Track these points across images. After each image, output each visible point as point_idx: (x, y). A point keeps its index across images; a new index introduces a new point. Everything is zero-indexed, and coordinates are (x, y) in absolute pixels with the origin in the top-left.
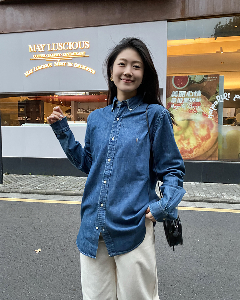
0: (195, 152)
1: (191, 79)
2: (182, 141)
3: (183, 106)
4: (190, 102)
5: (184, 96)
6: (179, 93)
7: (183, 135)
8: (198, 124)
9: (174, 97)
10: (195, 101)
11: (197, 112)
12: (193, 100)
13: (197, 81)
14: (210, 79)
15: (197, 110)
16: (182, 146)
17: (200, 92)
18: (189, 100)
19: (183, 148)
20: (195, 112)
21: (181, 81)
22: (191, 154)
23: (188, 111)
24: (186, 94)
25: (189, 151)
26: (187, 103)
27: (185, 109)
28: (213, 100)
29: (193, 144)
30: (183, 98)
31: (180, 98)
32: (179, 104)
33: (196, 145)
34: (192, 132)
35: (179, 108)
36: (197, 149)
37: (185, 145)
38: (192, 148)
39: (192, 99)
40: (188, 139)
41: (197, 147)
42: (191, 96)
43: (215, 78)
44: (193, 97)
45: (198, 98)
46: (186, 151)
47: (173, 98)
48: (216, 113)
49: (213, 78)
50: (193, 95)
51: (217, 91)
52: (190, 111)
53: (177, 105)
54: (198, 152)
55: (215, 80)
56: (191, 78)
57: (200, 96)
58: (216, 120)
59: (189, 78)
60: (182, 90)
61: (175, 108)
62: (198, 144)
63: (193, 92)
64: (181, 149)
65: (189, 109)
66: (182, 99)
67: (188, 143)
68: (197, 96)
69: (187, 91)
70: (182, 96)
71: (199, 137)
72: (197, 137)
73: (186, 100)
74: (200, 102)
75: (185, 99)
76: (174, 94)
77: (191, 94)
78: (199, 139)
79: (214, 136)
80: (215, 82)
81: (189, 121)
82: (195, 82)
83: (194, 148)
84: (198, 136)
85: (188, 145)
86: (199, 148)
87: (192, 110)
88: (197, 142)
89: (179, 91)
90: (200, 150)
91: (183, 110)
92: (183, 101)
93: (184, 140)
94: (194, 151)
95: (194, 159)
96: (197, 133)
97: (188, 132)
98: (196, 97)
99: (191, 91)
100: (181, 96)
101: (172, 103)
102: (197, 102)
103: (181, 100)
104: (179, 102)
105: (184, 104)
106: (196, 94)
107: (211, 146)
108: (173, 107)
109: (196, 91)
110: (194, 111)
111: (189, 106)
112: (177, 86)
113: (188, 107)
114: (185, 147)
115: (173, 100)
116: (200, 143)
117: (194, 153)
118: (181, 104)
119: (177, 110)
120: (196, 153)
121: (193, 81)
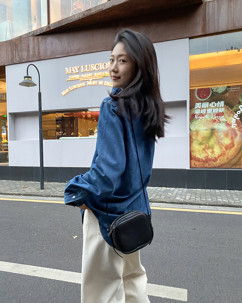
0: (220, 160)
1: (214, 91)
2: (206, 150)
3: (207, 116)
4: (213, 112)
5: (208, 107)
6: (203, 104)
7: (207, 144)
8: (222, 133)
9: (198, 108)
10: (218, 112)
11: (220, 122)
12: (216, 111)
13: (219, 92)
14: (232, 90)
15: (220, 120)
16: (206, 154)
17: (222, 102)
18: (213, 110)
19: (207, 157)
20: (219, 122)
21: (204, 93)
22: (216, 163)
23: (212, 121)
24: (209, 105)
25: (213, 160)
26: (210, 114)
27: (209, 119)
28: (236, 109)
29: (217, 153)
30: (206, 108)
31: (203, 109)
32: (202, 115)
33: (220, 154)
34: (216, 142)
35: (203, 118)
36: (221, 157)
37: (210, 154)
38: (216, 156)
39: (216, 109)
40: (213, 148)
41: (221, 155)
42: (214, 107)
43: (237, 88)
44: (216, 108)
45: (221, 108)
46: (210, 160)
47: (196, 109)
48: (239, 122)
49: (236, 88)
50: (216, 106)
51: (240, 101)
52: (213, 121)
53: (201, 116)
54: (223, 161)
55: (238, 90)
56: (213, 89)
57: (223, 106)
58: (240, 129)
59: (212, 90)
60: (205, 101)
61: (198, 119)
62: (222, 152)
63: (216, 103)
64: (206, 157)
65: (213, 119)
66: (206, 110)
67: (213, 152)
68: (220, 106)
69: (210, 102)
70: (206, 107)
71: (223, 146)
72: (221, 146)
73: (209, 111)
74: (223, 112)
75: (208, 109)
76: (198, 105)
77: (214, 105)
78: (223, 148)
79: (238, 145)
80: (238, 93)
81: (213, 131)
82: (218, 93)
83: (219, 157)
84: (222, 144)
85: (212, 154)
86: (223, 156)
87: (216, 120)
88: (221, 151)
89: (202, 103)
90: (224, 158)
91: (206, 120)
92: (206, 111)
93: (209, 148)
94: (218, 159)
95: (218, 167)
96: (221, 142)
97: (212, 141)
98: (219, 108)
99: (214, 102)
100: (204, 107)
101: (196, 114)
102: (220, 112)
103: (204, 111)
104: (203, 113)
105: (207, 115)
106: (219, 105)
107: (236, 155)
108: (197, 118)
109: (219, 102)
110: (217, 121)
111: (212, 116)
112: (201, 98)
113: (211, 118)
114: (210, 155)
115: (197, 111)
116: (224, 151)
117: (218, 161)
118: (205, 115)
119: (200, 121)
120: (221, 162)
121: (215, 92)
